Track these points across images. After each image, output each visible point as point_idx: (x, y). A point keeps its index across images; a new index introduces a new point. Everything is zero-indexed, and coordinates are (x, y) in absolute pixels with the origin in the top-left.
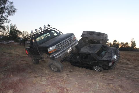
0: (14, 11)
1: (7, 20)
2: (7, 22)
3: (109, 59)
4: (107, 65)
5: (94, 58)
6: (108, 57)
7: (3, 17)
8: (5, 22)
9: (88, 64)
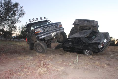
0: (23, 14)
1: (18, 21)
2: (18, 23)
3: (98, 41)
4: (97, 47)
5: (84, 41)
6: (97, 40)
7: (15, 19)
8: (16, 22)
9: (78, 49)
